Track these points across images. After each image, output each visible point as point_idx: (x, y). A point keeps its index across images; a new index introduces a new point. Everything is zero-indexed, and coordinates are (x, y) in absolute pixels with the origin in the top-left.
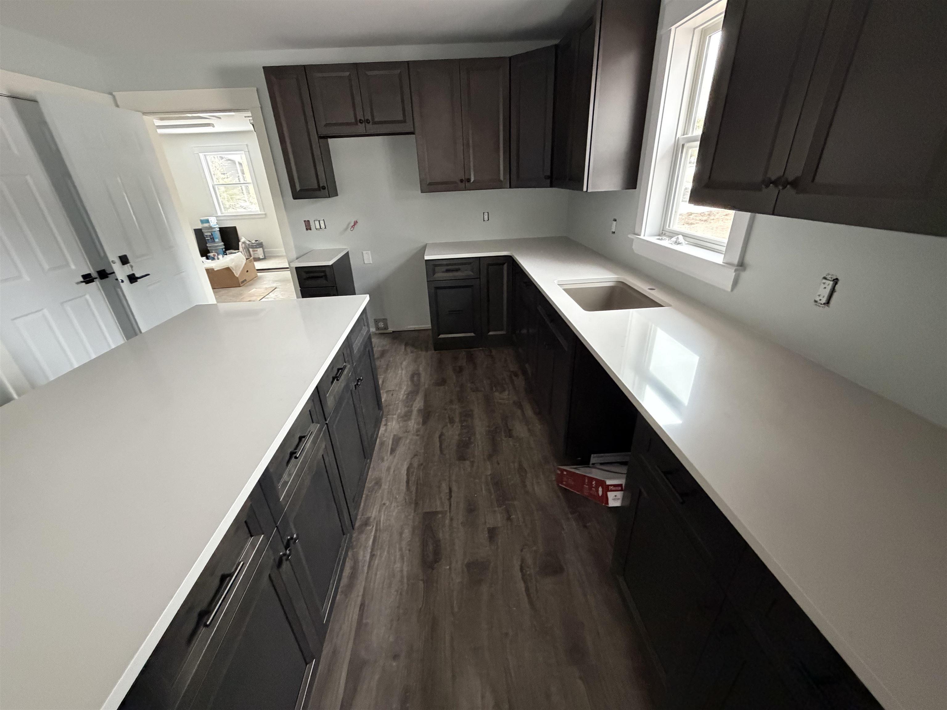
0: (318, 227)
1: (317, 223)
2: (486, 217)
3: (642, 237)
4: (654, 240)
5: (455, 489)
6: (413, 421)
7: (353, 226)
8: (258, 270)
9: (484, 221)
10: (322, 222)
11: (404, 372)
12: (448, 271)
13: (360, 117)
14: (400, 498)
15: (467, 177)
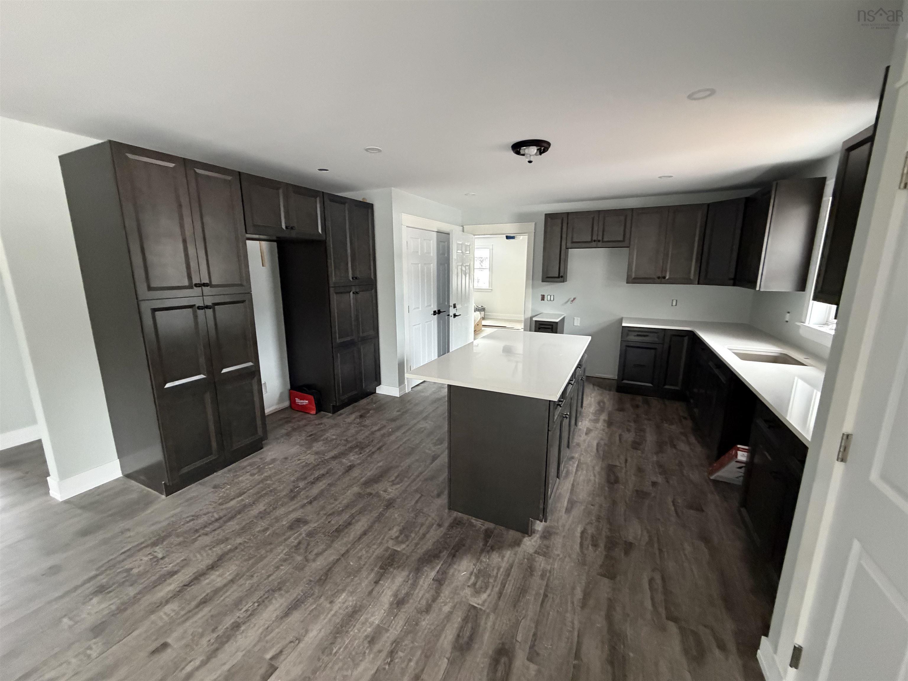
0: (549, 299)
1: (549, 297)
2: (674, 303)
3: (806, 324)
4: (816, 327)
5: (629, 460)
6: (600, 424)
7: (572, 301)
8: (483, 325)
9: (672, 305)
10: (552, 296)
11: (593, 399)
12: (638, 335)
13: (595, 238)
14: (593, 454)
15: (663, 275)
